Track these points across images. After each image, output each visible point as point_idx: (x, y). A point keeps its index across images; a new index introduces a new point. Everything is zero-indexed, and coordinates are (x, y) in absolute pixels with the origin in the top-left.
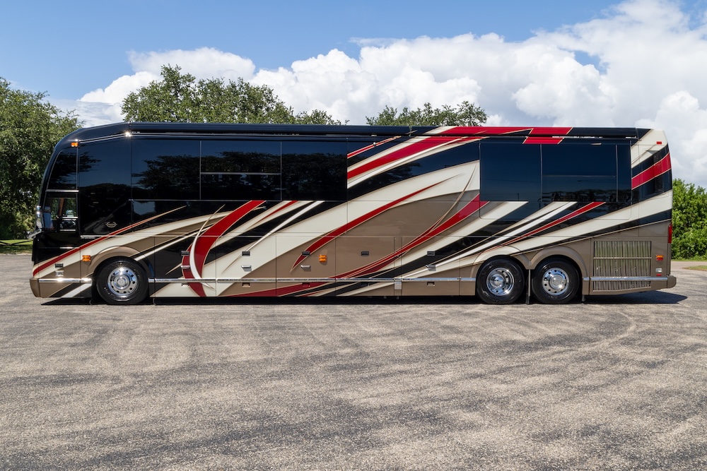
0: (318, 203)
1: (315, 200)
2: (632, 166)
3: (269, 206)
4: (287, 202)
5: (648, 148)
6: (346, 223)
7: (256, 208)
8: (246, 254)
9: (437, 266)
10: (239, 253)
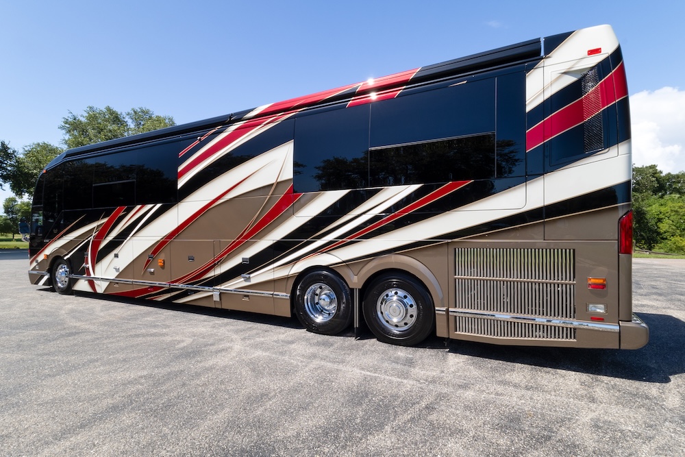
0: (159, 205)
1: (156, 203)
2: (528, 109)
3: (128, 211)
4: (139, 207)
5: (564, 68)
6: (176, 226)
7: (121, 214)
8: (116, 256)
9: (252, 275)
10: (112, 255)
